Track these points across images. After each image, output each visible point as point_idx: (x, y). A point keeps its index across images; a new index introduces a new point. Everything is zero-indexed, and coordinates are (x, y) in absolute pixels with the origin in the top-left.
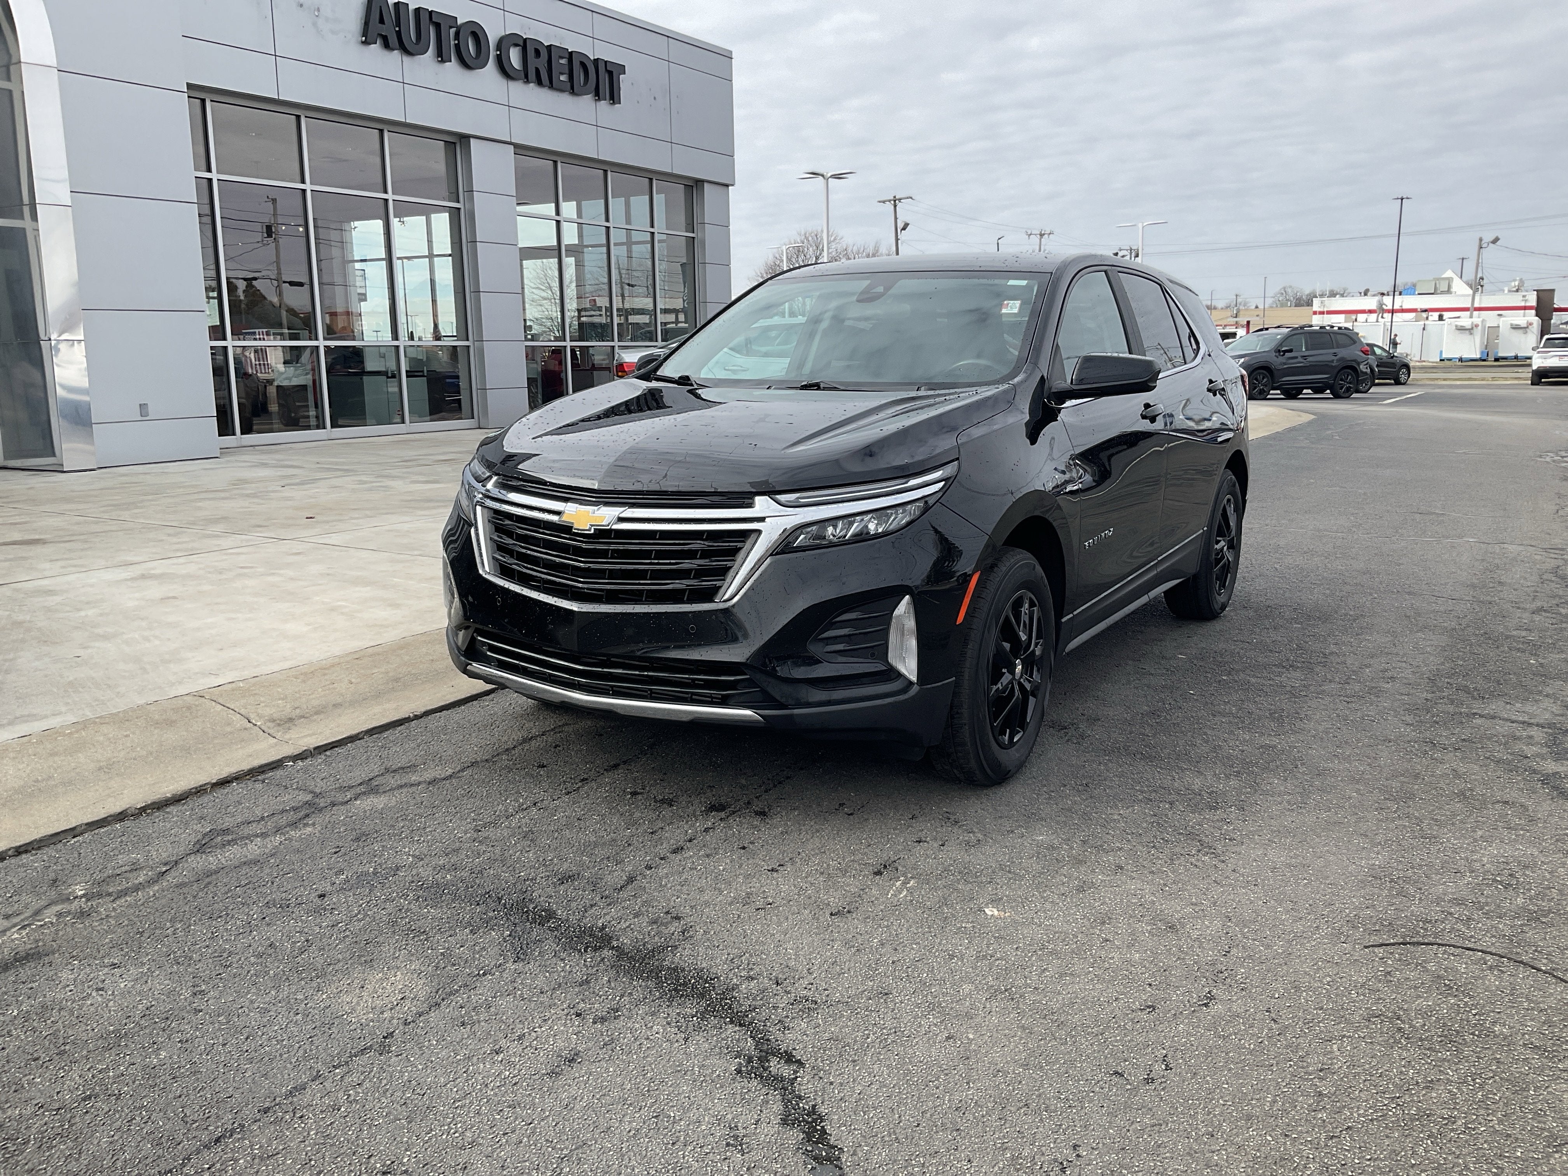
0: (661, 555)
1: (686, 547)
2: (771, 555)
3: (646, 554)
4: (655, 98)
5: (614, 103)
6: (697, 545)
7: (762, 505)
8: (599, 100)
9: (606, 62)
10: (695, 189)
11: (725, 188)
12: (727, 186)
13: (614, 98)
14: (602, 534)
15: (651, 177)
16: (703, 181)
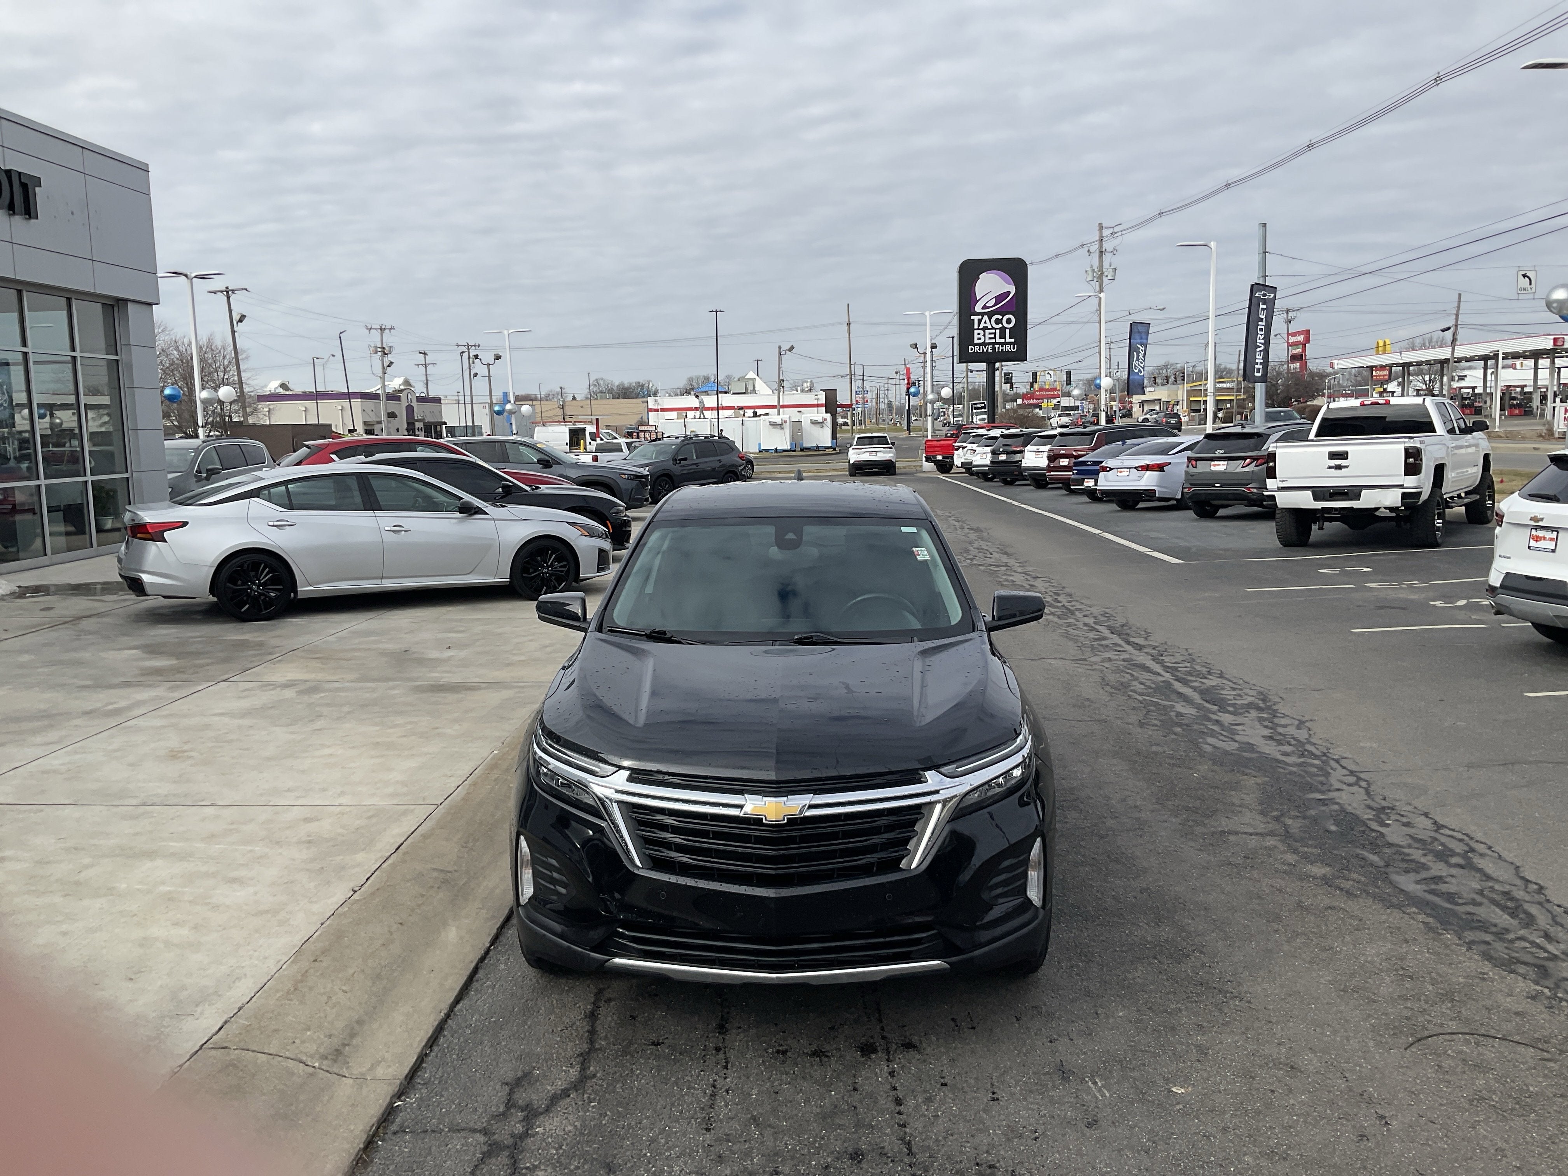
0: (847, 834)
1: (875, 824)
2: (948, 822)
3: (834, 836)
4: (72, 213)
5: (30, 218)
6: (883, 821)
7: (932, 779)
8: (14, 214)
9: (20, 173)
10: (116, 309)
11: (149, 307)
12: (150, 305)
13: (29, 212)
14: (793, 821)
15: (69, 297)
16: (125, 301)
